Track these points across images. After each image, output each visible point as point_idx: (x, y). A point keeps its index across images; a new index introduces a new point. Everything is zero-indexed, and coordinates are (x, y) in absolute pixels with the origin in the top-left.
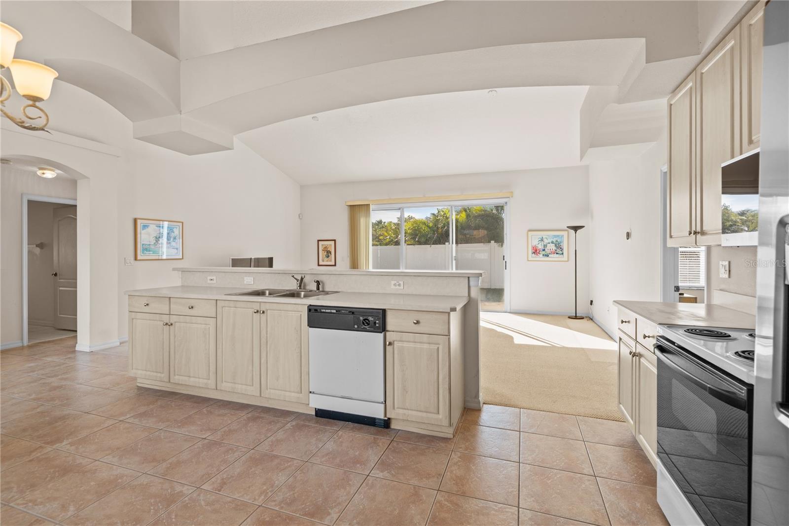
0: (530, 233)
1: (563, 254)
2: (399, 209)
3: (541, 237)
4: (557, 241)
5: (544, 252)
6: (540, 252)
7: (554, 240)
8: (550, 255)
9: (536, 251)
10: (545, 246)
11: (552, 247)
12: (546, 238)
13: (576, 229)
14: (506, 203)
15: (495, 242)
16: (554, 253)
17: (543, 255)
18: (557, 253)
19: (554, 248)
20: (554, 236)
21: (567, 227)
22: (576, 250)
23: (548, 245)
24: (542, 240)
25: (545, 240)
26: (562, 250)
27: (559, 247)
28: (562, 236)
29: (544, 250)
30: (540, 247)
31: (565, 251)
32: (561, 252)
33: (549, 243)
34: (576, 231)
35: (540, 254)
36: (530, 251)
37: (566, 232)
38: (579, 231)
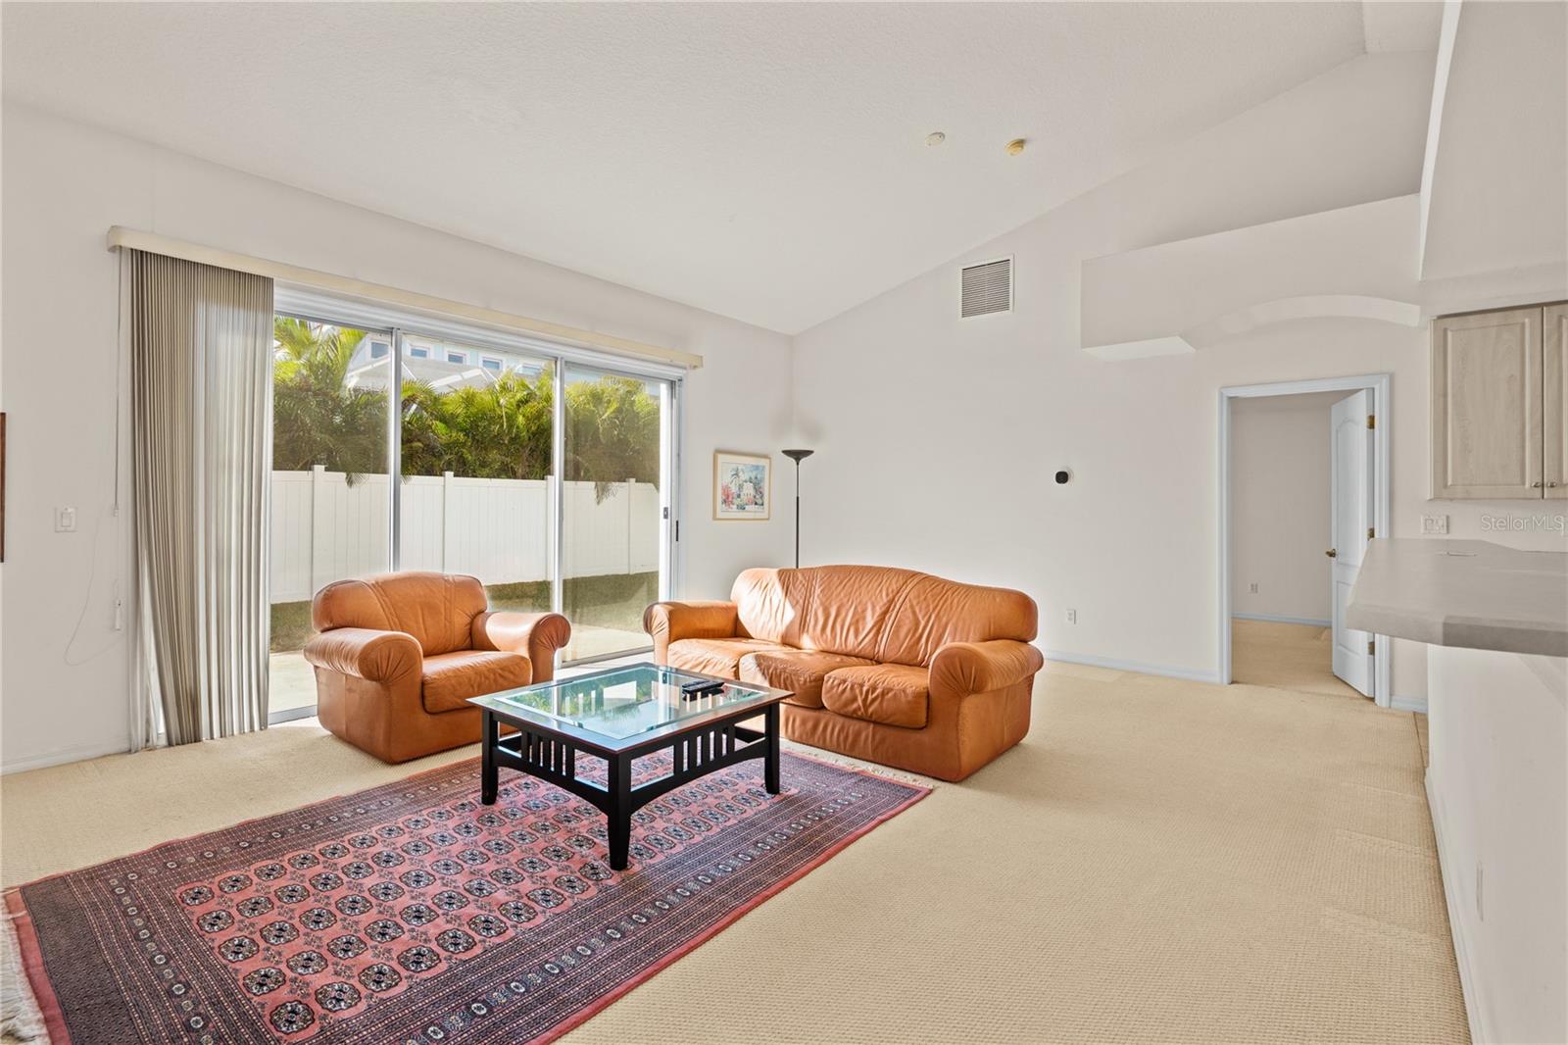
0: (719, 456)
1: (762, 504)
2: (391, 333)
3: (734, 466)
4: (756, 478)
5: (738, 501)
6: (734, 501)
7: (753, 475)
8: (747, 507)
9: (727, 499)
10: (741, 487)
11: (749, 490)
12: (742, 471)
13: (798, 455)
16: (752, 503)
17: (738, 507)
18: (756, 504)
19: (752, 492)
20: (753, 466)
21: (780, 451)
22: (798, 498)
23: (745, 485)
24: (736, 474)
25: (741, 474)
26: (762, 496)
27: (758, 488)
28: (764, 468)
29: (739, 496)
30: (734, 489)
31: (766, 499)
32: (760, 501)
33: (746, 481)
34: (798, 460)
35: (733, 504)
36: (720, 498)
37: (768, 461)
38: (803, 461)
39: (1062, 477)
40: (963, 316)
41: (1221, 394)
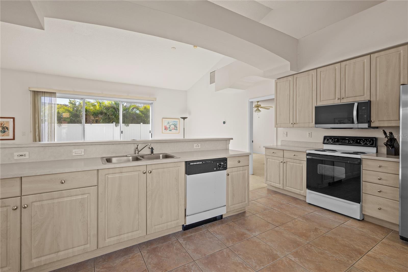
0: (163, 119)
1: (177, 130)
2: (82, 99)
3: (168, 121)
4: (175, 124)
5: (169, 129)
6: (168, 129)
7: (174, 123)
8: (172, 130)
9: (166, 129)
10: (170, 126)
11: (173, 126)
12: (171, 122)
13: (184, 118)
14: (152, 103)
15: (143, 124)
16: (174, 129)
17: (169, 130)
18: (175, 129)
19: (174, 127)
20: (174, 121)
21: (181, 118)
22: (184, 128)
23: (171, 125)
24: (168, 123)
25: (170, 123)
26: (177, 128)
27: (175, 126)
28: (177, 121)
29: (169, 128)
30: (168, 126)
31: (178, 128)
32: (176, 129)
33: (172, 125)
34: (184, 119)
35: (168, 130)
36: (164, 128)
37: (178, 120)
38: (185, 120)
39: (224, 123)
40: (210, 84)
41: (249, 101)
